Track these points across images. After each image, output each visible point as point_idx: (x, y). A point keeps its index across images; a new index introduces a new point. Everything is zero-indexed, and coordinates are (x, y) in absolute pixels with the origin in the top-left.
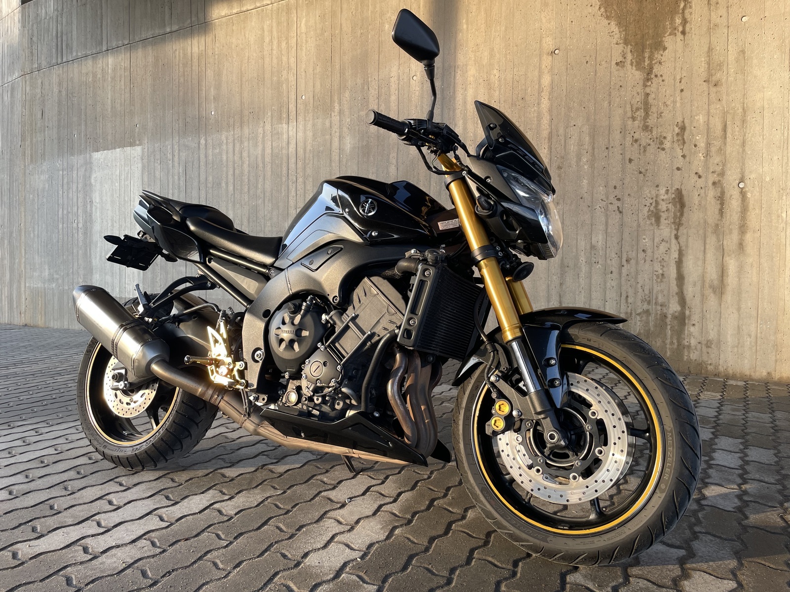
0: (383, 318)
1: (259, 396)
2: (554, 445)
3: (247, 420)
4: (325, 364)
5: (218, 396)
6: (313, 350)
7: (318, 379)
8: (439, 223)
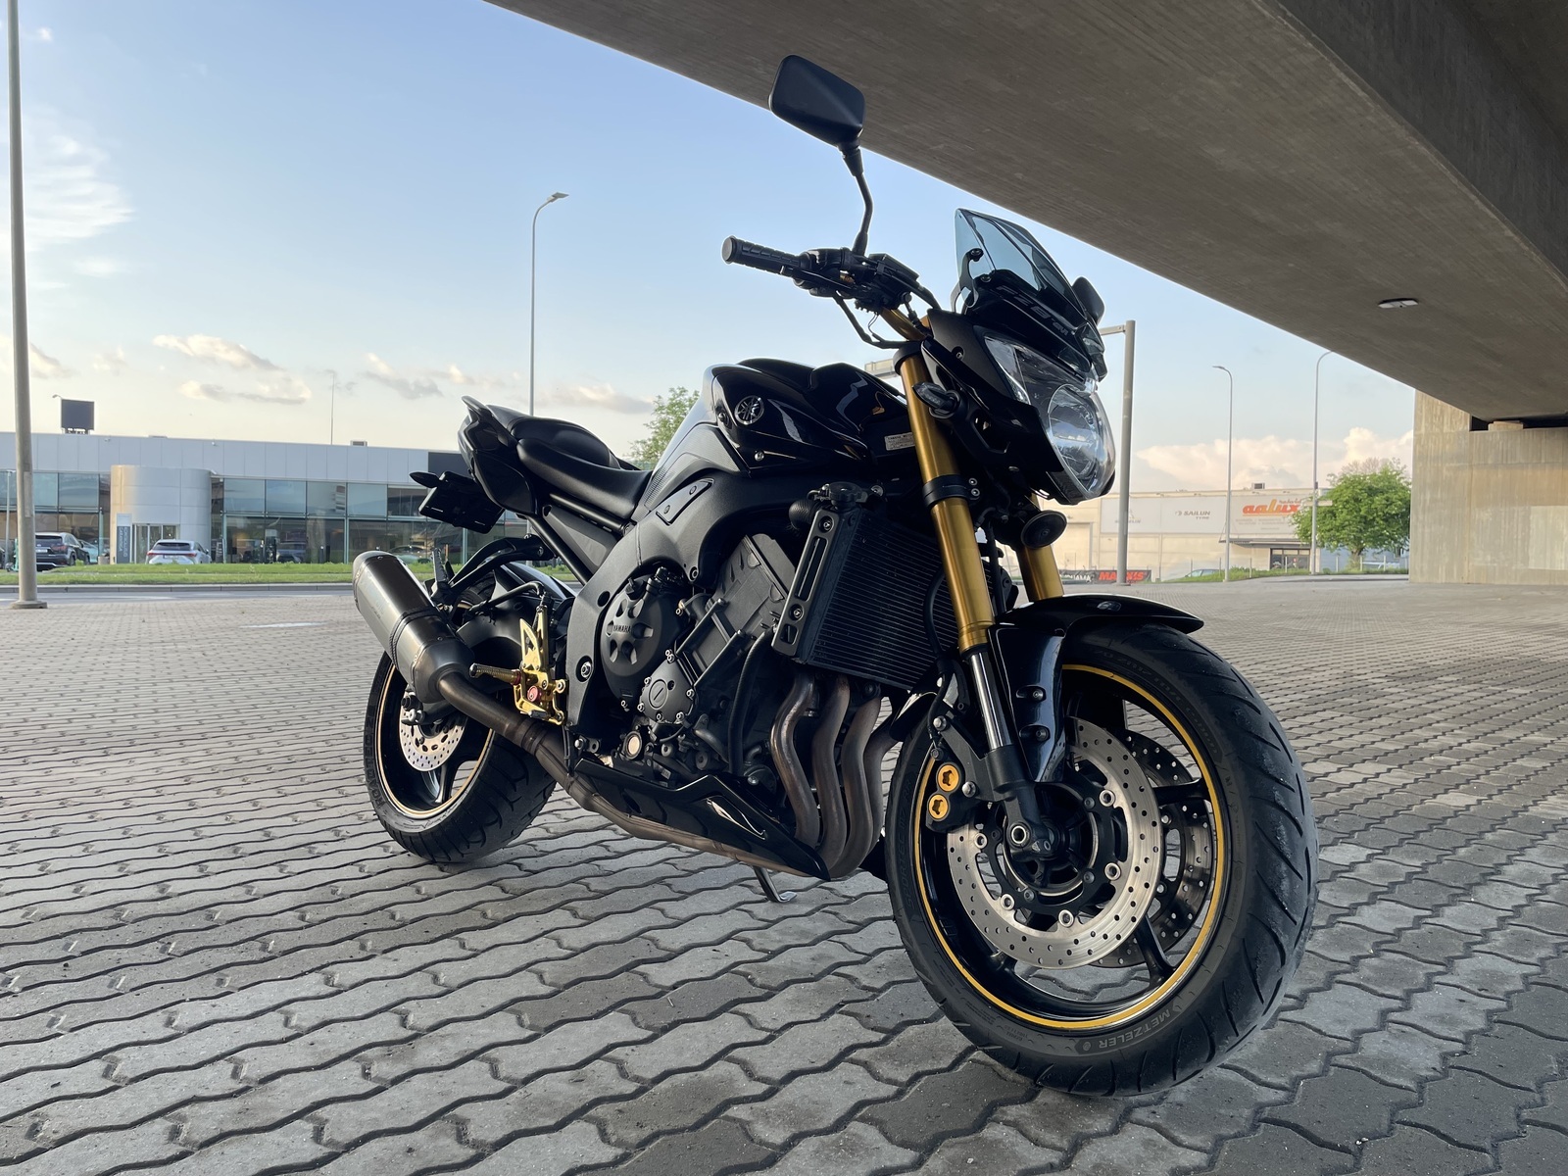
0: (764, 607)
1: (588, 741)
2: (1021, 850)
3: (575, 784)
4: (670, 685)
5: (534, 738)
6: (658, 660)
7: (659, 712)
8: (886, 439)
